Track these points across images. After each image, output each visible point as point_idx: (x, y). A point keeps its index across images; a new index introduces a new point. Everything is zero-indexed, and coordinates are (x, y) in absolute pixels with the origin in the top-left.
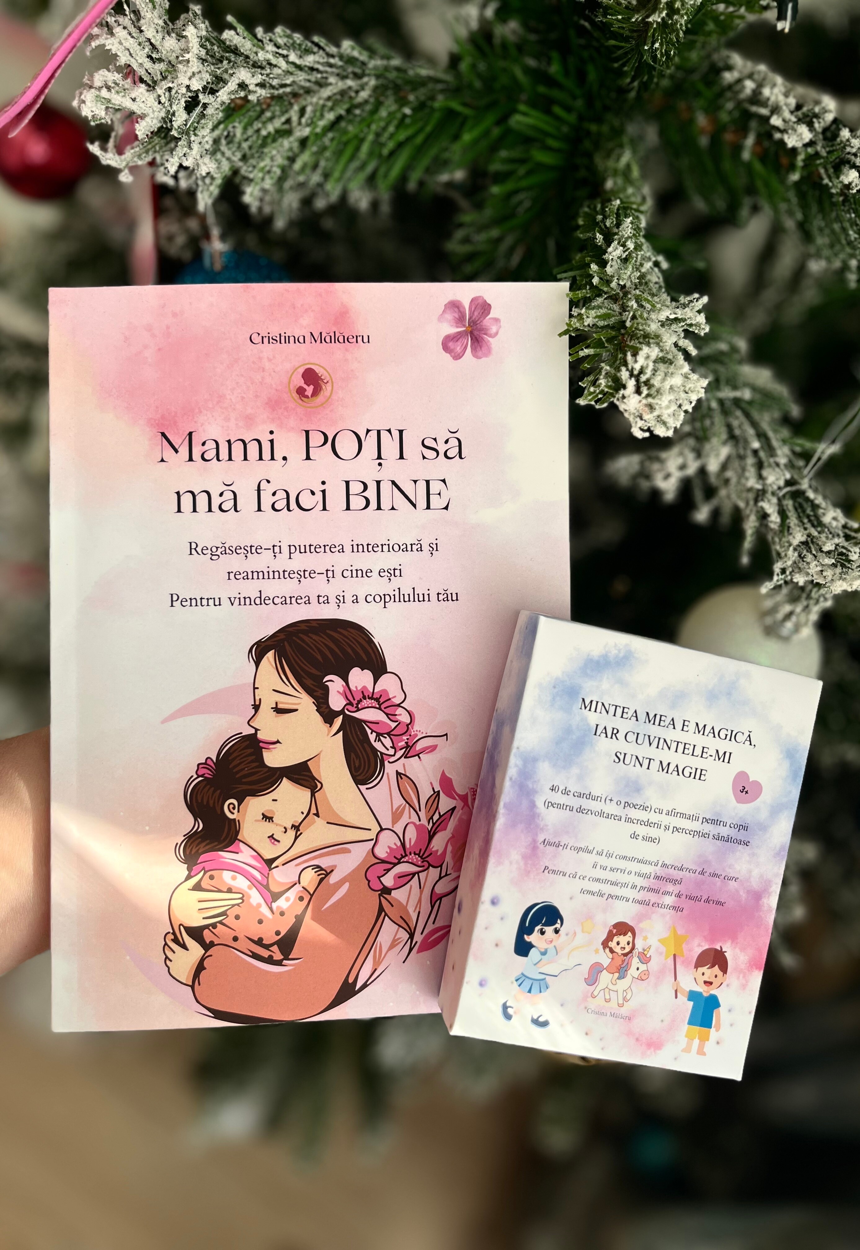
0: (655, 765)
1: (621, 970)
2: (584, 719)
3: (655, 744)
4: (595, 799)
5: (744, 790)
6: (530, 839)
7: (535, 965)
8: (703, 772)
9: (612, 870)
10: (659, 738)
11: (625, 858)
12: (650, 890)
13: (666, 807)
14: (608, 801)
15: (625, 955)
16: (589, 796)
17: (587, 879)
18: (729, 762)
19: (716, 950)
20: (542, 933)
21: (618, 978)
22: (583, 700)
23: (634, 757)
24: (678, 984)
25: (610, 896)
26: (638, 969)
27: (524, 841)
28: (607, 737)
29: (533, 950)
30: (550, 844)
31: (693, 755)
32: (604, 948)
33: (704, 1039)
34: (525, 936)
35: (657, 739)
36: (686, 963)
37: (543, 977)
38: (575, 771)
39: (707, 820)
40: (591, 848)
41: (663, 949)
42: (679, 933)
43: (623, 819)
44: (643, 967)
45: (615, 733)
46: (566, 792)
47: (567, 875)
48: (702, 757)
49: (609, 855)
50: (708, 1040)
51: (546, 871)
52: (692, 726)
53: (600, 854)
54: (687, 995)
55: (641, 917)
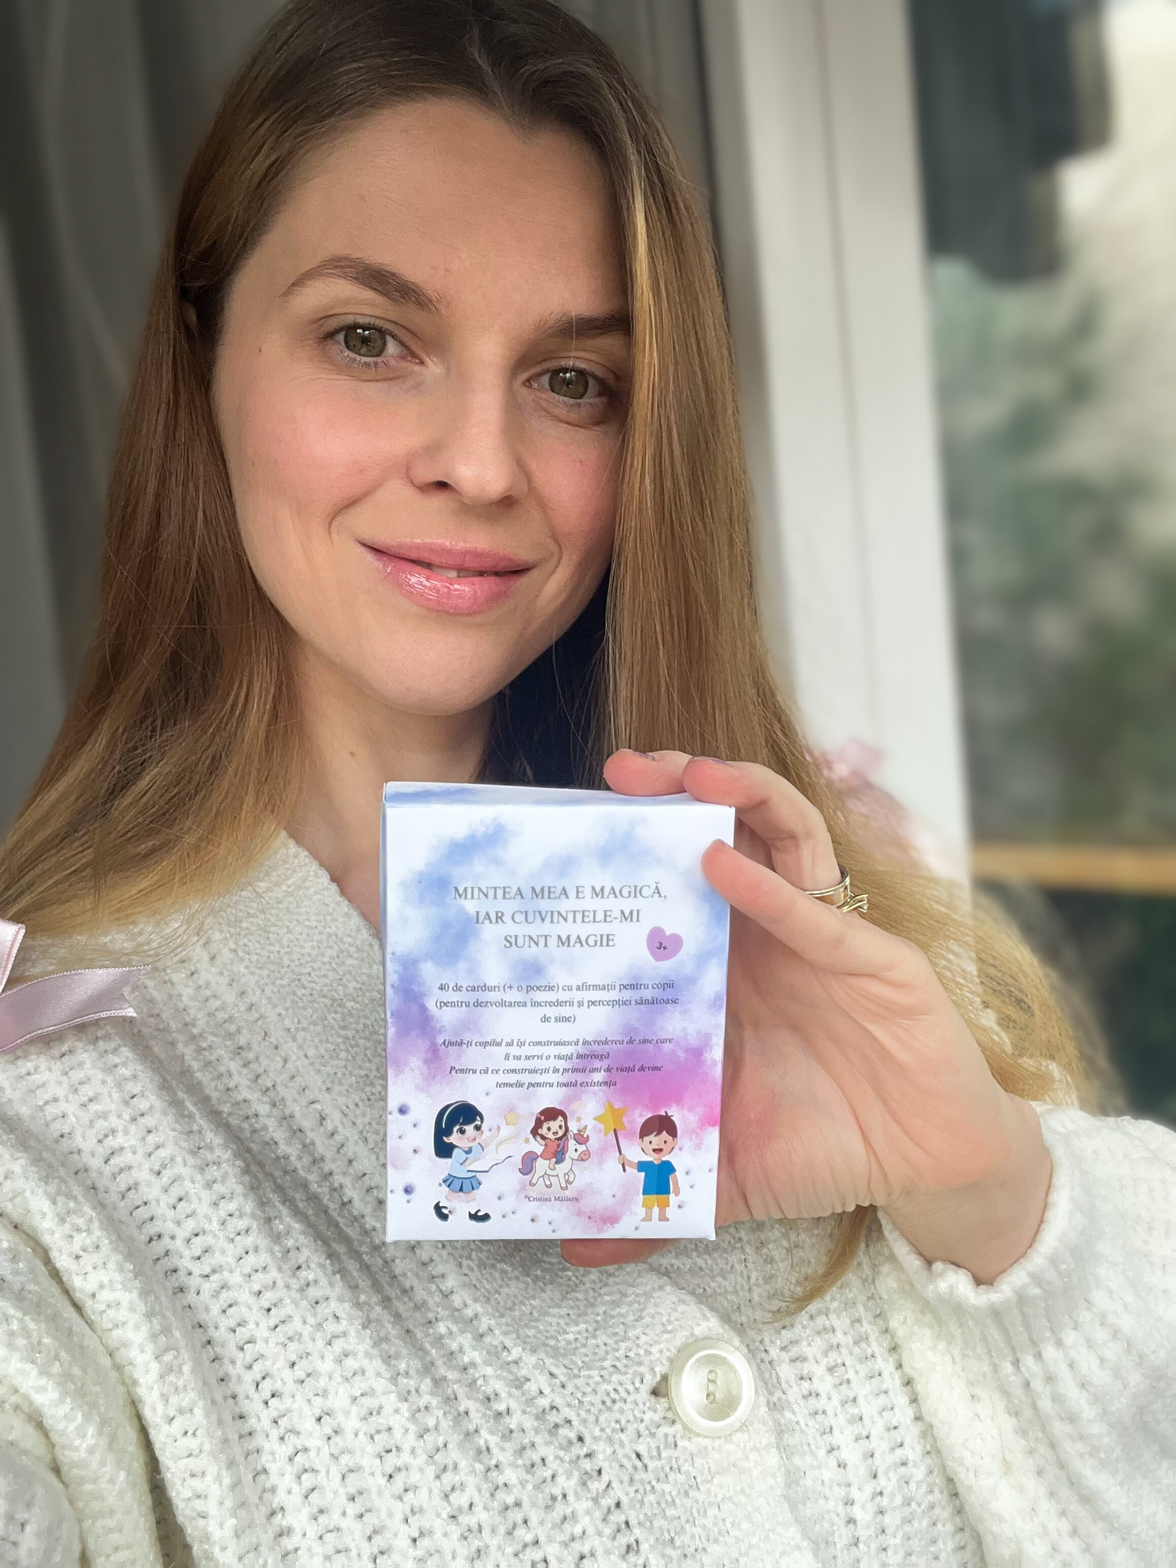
0: (553, 941)
1: (559, 1155)
2: (462, 910)
3: (548, 919)
4: (492, 989)
5: (661, 946)
6: (428, 1044)
7: (461, 1164)
8: (611, 937)
9: (528, 1058)
10: (552, 912)
11: (539, 1043)
12: (575, 1070)
13: (575, 982)
14: (507, 990)
15: (560, 1139)
16: (485, 988)
17: (501, 1072)
18: (638, 920)
19: (661, 1116)
20: (462, 1132)
21: (557, 1163)
22: (456, 889)
23: (527, 938)
24: (624, 1158)
25: (531, 1085)
26: (576, 1150)
27: (422, 1045)
28: (491, 922)
29: (456, 1152)
30: (451, 1044)
31: (594, 921)
32: (534, 1136)
33: (664, 1206)
34: (445, 1139)
35: (549, 914)
36: (630, 1136)
37: (474, 1174)
38: (462, 966)
39: (625, 987)
40: (498, 1040)
41: (602, 1126)
42: (616, 1107)
43: (529, 1004)
44: (581, 1148)
45: (500, 917)
46: (458, 988)
47: (478, 1072)
48: (605, 921)
49: (521, 1044)
50: (668, 1206)
51: (454, 1072)
52: (588, 892)
53: (510, 1044)
54: (635, 1166)
55: (569, 1100)
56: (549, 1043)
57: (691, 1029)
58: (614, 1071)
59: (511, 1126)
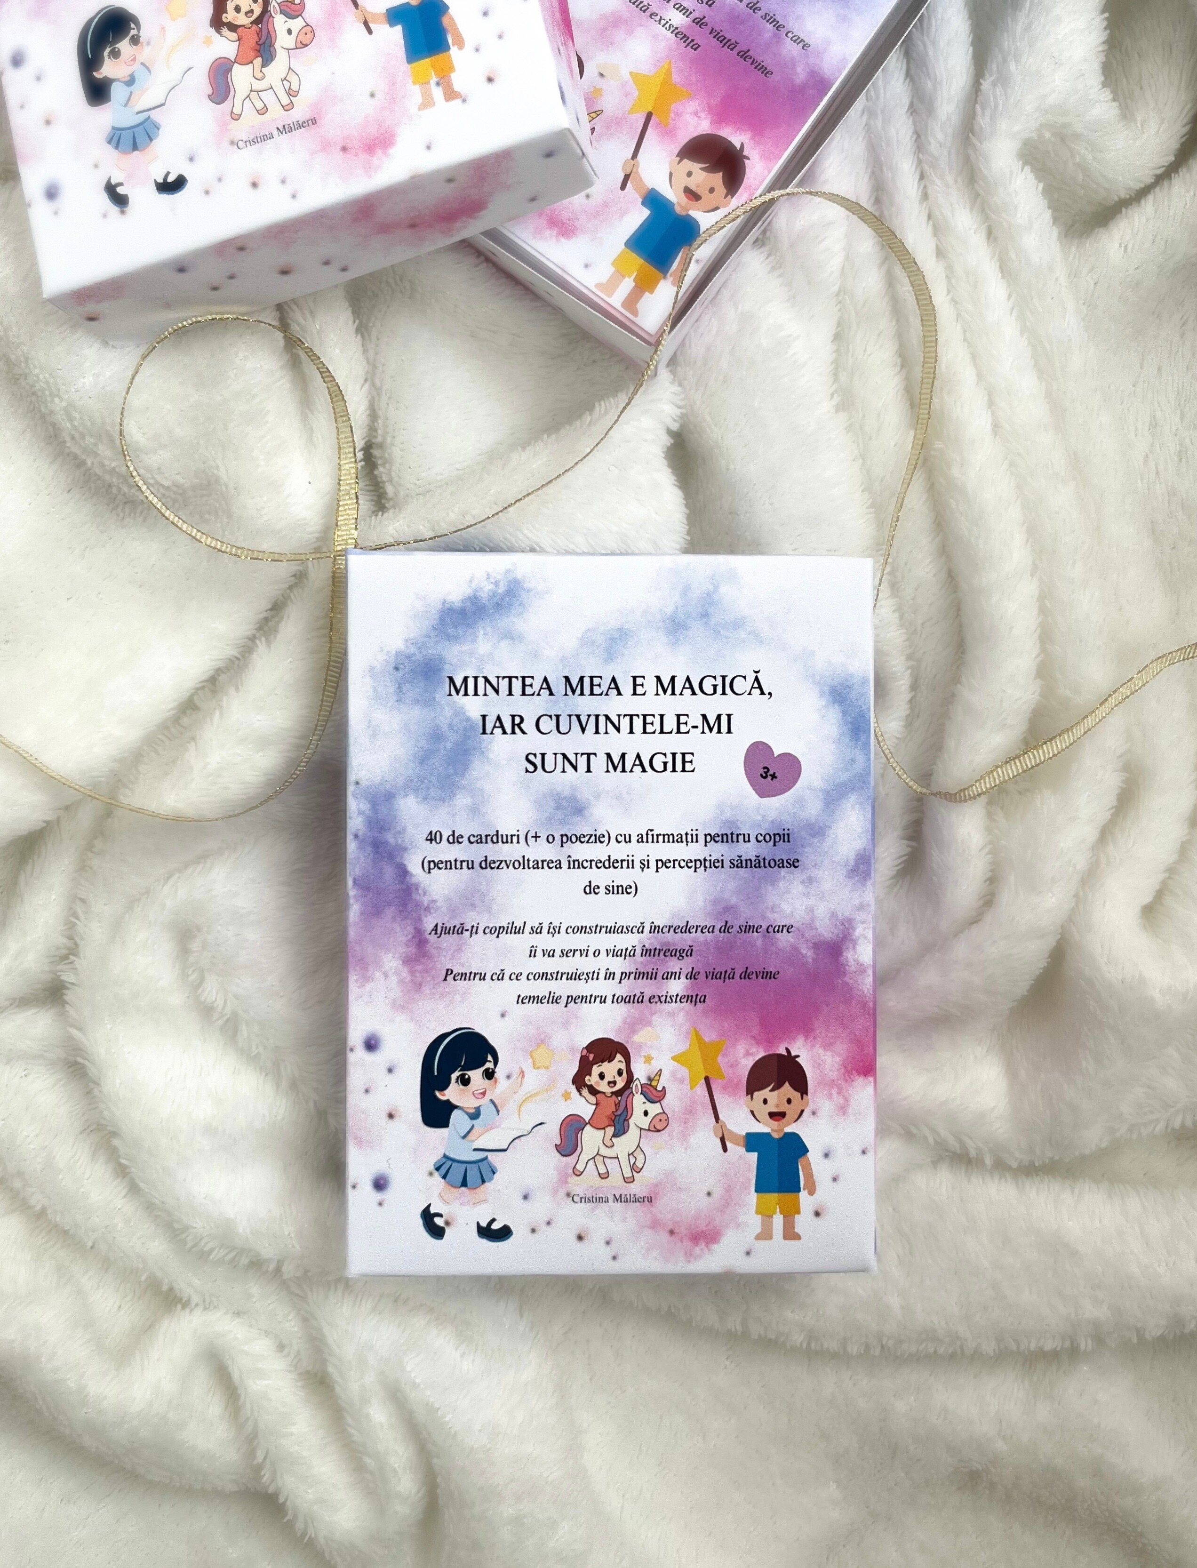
56: (597, 929)
57: (822, 911)
58: (702, 977)
59: (542, 1071)
